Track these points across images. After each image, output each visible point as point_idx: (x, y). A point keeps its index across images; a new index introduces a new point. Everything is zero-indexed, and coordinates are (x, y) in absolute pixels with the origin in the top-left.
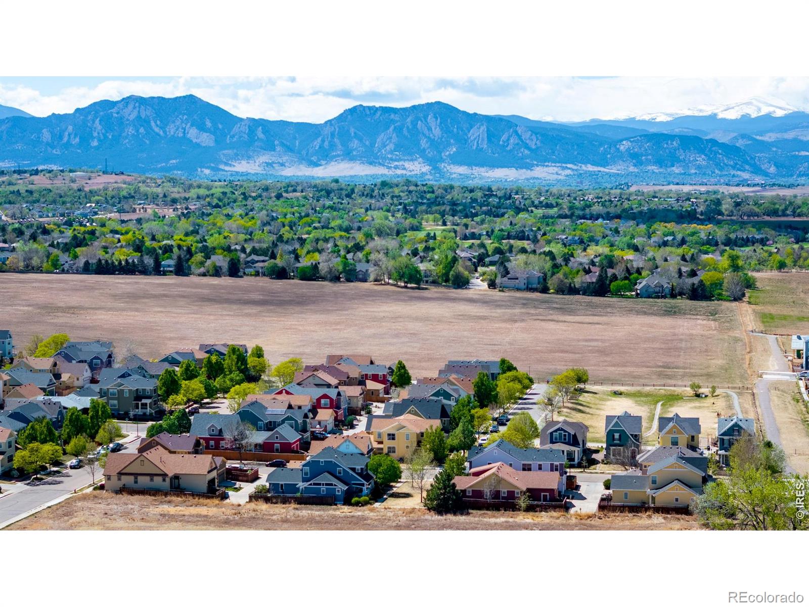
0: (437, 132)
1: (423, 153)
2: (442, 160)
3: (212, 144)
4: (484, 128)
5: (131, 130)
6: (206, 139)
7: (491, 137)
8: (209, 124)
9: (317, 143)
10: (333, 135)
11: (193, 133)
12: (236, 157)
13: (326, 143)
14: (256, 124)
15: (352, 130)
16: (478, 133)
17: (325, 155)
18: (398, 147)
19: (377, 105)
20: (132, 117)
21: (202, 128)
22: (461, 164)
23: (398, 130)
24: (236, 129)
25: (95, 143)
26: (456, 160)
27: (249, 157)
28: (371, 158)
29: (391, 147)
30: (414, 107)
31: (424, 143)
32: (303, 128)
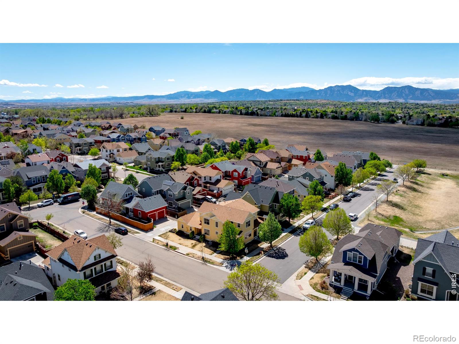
0: (407, 92)
1: (403, 97)
2: (408, 99)
3: (353, 95)
4: (420, 91)
5: (336, 93)
6: (352, 94)
7: (421, 93)
8: (353, 91)
9: (378, 95)
10: (382, 93)
11: (349, 93)
12: (359, 98)
13: (380, 95)
14: (363, 91)
15: (386, 92)
16: (418, 93)
17: (380, 98)
18: (397, 96)
19: (393, 86)
20: (336, 90)
21: (352, 92)
22: (413, 100)
23: (398, 92)
24: (359, 92)
25: (328, 95)
26: (411, 99)
27: (362, 98)
28: (390, 98)
29: (396, 96)
30: (402, 87)
31: (404, 95)
32: (375, 92)
